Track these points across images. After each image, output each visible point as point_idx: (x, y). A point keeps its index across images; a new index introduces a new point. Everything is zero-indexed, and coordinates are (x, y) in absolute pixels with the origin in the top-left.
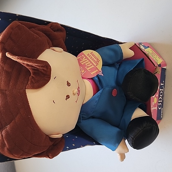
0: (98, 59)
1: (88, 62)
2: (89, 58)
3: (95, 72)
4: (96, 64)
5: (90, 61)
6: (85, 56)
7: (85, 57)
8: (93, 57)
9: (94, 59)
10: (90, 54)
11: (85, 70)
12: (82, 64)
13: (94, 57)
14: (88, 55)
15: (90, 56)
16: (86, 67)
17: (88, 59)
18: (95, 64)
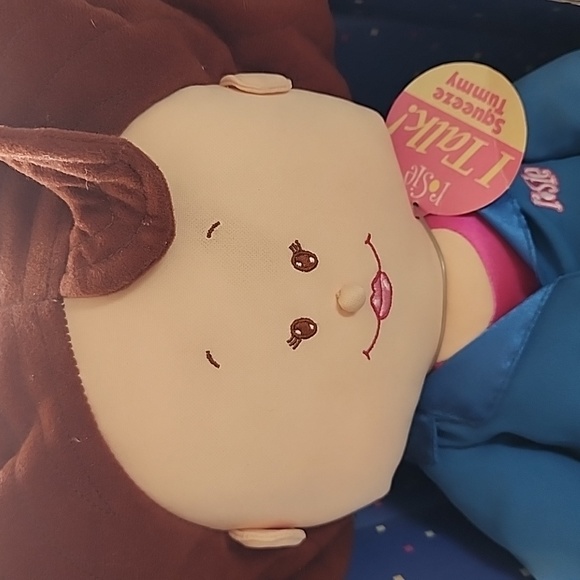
0: (497, 98)
1: (446, 132)
2: (448, 109)
3: (497, 169)
4: (493, 126)
5: (454, 122)
6: (422, 104)
7: (423, 114)
8: (468, 98)
9: (477, 103)
10: (448, 89)
11: (445, 174)
12: (421, 149)
13: (474, 95)
14: (439, 94)
15: (450, 96)
16: (444, 161)
17: (444, 116)
18: (488, 129)
